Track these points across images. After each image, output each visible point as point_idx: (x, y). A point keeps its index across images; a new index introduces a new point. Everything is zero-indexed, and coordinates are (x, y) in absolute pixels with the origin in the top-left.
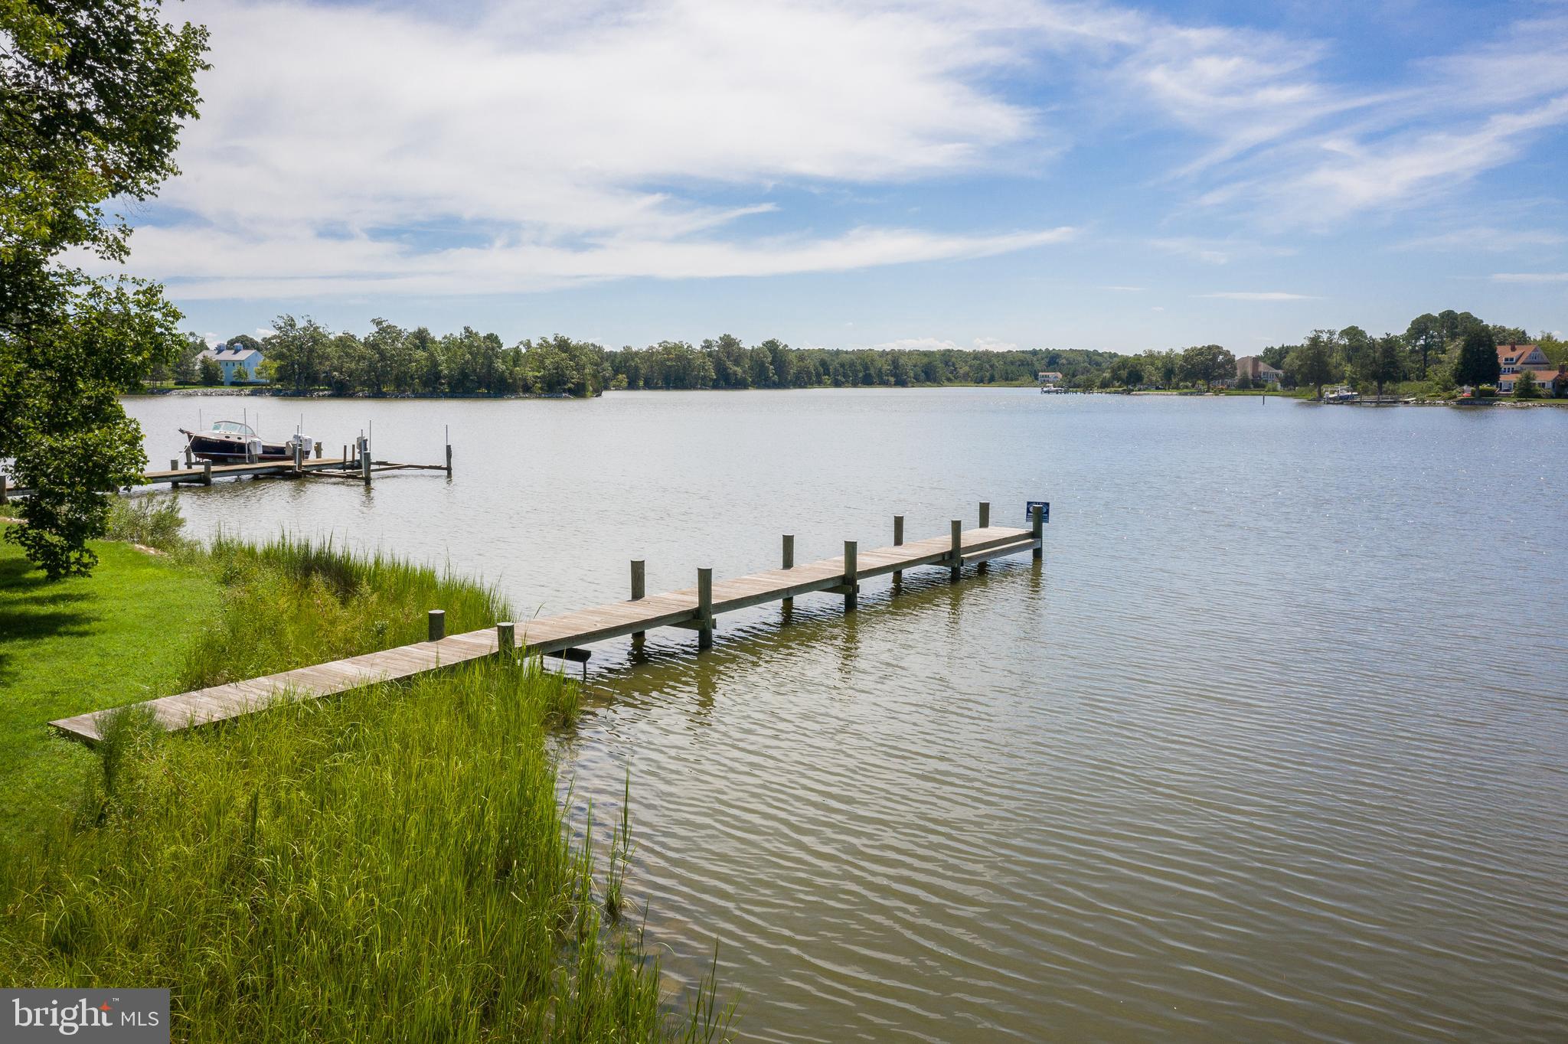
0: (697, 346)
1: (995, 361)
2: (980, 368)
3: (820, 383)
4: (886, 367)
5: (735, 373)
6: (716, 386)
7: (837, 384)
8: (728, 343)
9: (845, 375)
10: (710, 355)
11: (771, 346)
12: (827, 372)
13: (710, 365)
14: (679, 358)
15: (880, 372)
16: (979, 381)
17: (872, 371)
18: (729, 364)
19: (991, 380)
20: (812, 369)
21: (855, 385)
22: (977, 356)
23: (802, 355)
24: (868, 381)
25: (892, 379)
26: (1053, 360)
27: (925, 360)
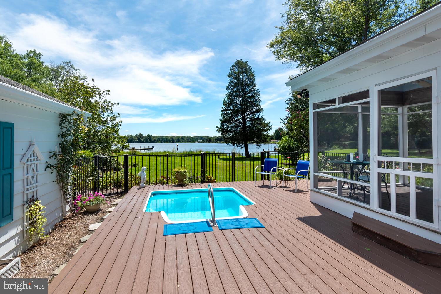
0: (134, 136)
1: (191, 138)
2: (188, 139)
3: (158, 142)
4: (170, 139)
5: (142, 140)
6: (138, 142)
7: (161, 142)
8: (140, 135)
9: (163, 141)
10: (137, 137)
11: (149, 135)
12: (159, 140)
13: (137, 139)
14: (131, 138)
15: (169, 140)
16: (188, 142)
17: (168, 140)
18: (140, 139)
19: (190, 142)
20: (156, 140)
21: (165, 142)
22: (188, 137)
23: (155, 137)
24: (167, 142)
25: (172, 141)
26: (201, 138)
27: (178, 138)
